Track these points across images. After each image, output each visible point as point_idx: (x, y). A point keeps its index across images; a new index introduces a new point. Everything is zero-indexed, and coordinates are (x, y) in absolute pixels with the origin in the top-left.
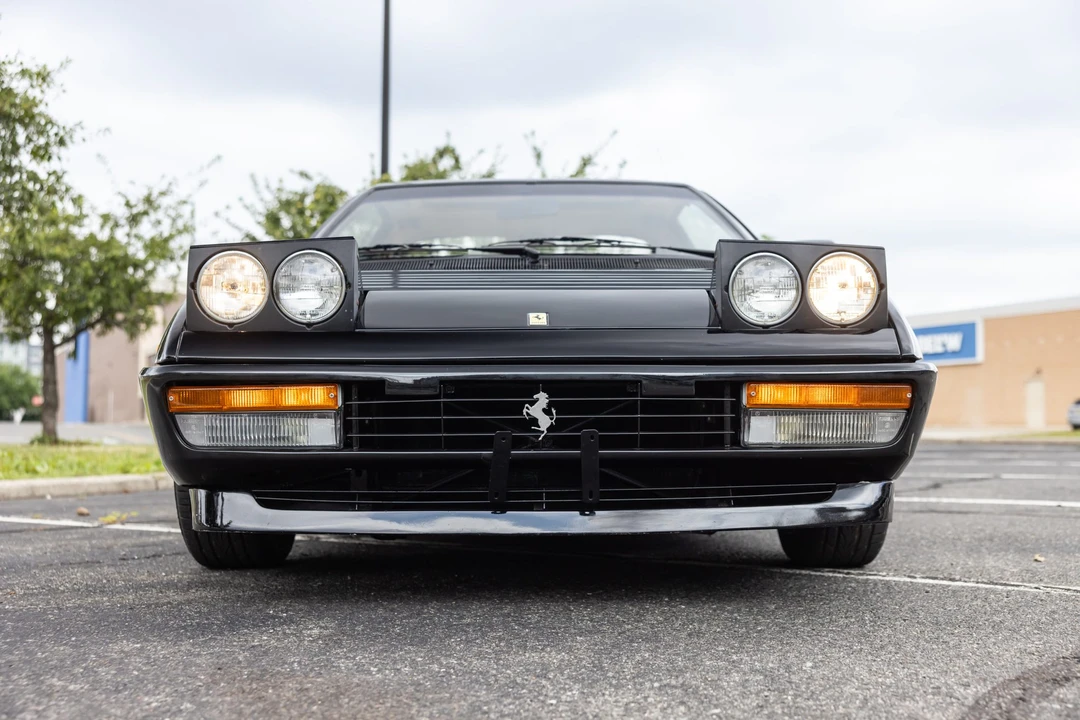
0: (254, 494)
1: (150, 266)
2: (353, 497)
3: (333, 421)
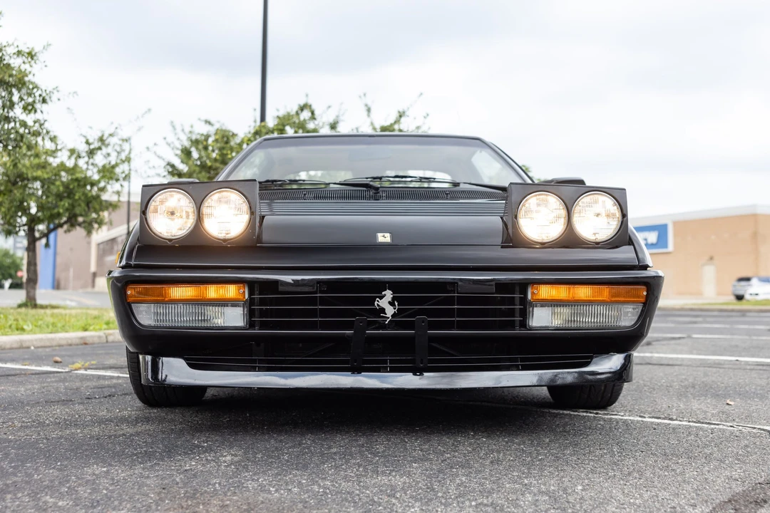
0: (185, 359)
1: (102, 184)
2: (254, 361)
3: (242, 309)
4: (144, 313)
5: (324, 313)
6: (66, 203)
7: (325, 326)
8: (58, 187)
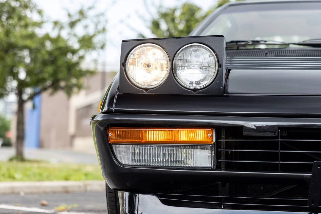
0: (158, 196)
1: (81, 53)
2: (220, 200)
3: (210, 151)
4: (123, 153)
5: (284, 157)
6: (50, 69)
7: (285, 168)
8: (44, 55)
